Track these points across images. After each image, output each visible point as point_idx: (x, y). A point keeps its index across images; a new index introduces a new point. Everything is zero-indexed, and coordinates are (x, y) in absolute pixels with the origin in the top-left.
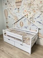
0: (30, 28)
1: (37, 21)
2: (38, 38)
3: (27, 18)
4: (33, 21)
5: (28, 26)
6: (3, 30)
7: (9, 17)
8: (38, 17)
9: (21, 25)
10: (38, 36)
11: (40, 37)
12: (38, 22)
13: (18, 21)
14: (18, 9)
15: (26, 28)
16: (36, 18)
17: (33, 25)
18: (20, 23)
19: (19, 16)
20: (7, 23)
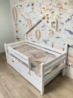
0: (53, 42)
1: (65, 30)
2: (67, 64)
3: (48, 22)
4: (58, 29)
5: (50, 39)
6: (5, 44)
7: (20, 21)
8: (68, 20)
10: (67, 60)
11: (70, 63)
12: (68, 31)
13: (33, 28)
14: (33, 5)
15: (45, 42)
16: (64, 22)
17: (58, 37)
18: (36, 33)
19: (34, 18)
20: (17, 32)
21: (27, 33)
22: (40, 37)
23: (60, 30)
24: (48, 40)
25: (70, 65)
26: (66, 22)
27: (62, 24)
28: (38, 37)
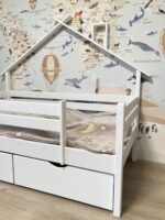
0: (98, 81)
1: (130, 42)
2: (140, 128)
3: (81, 30)
5: (87, 73)
8: (136, 18)
9: (46, 75)
10: (141, 117)
11: (149, 124)
12: (137, 44)
13: (33, 54)
15: (75, 83)
16: (126, 26)
17: (111, 65)
18: (44, 65)
19: (37, 27)
21: (12, 71)
22: (56, 75)
23: (117, 45)
24: (84, 78)
25: (147, 129)
26: (131, 23)
27: (121, 29)
28: (51, 74)
